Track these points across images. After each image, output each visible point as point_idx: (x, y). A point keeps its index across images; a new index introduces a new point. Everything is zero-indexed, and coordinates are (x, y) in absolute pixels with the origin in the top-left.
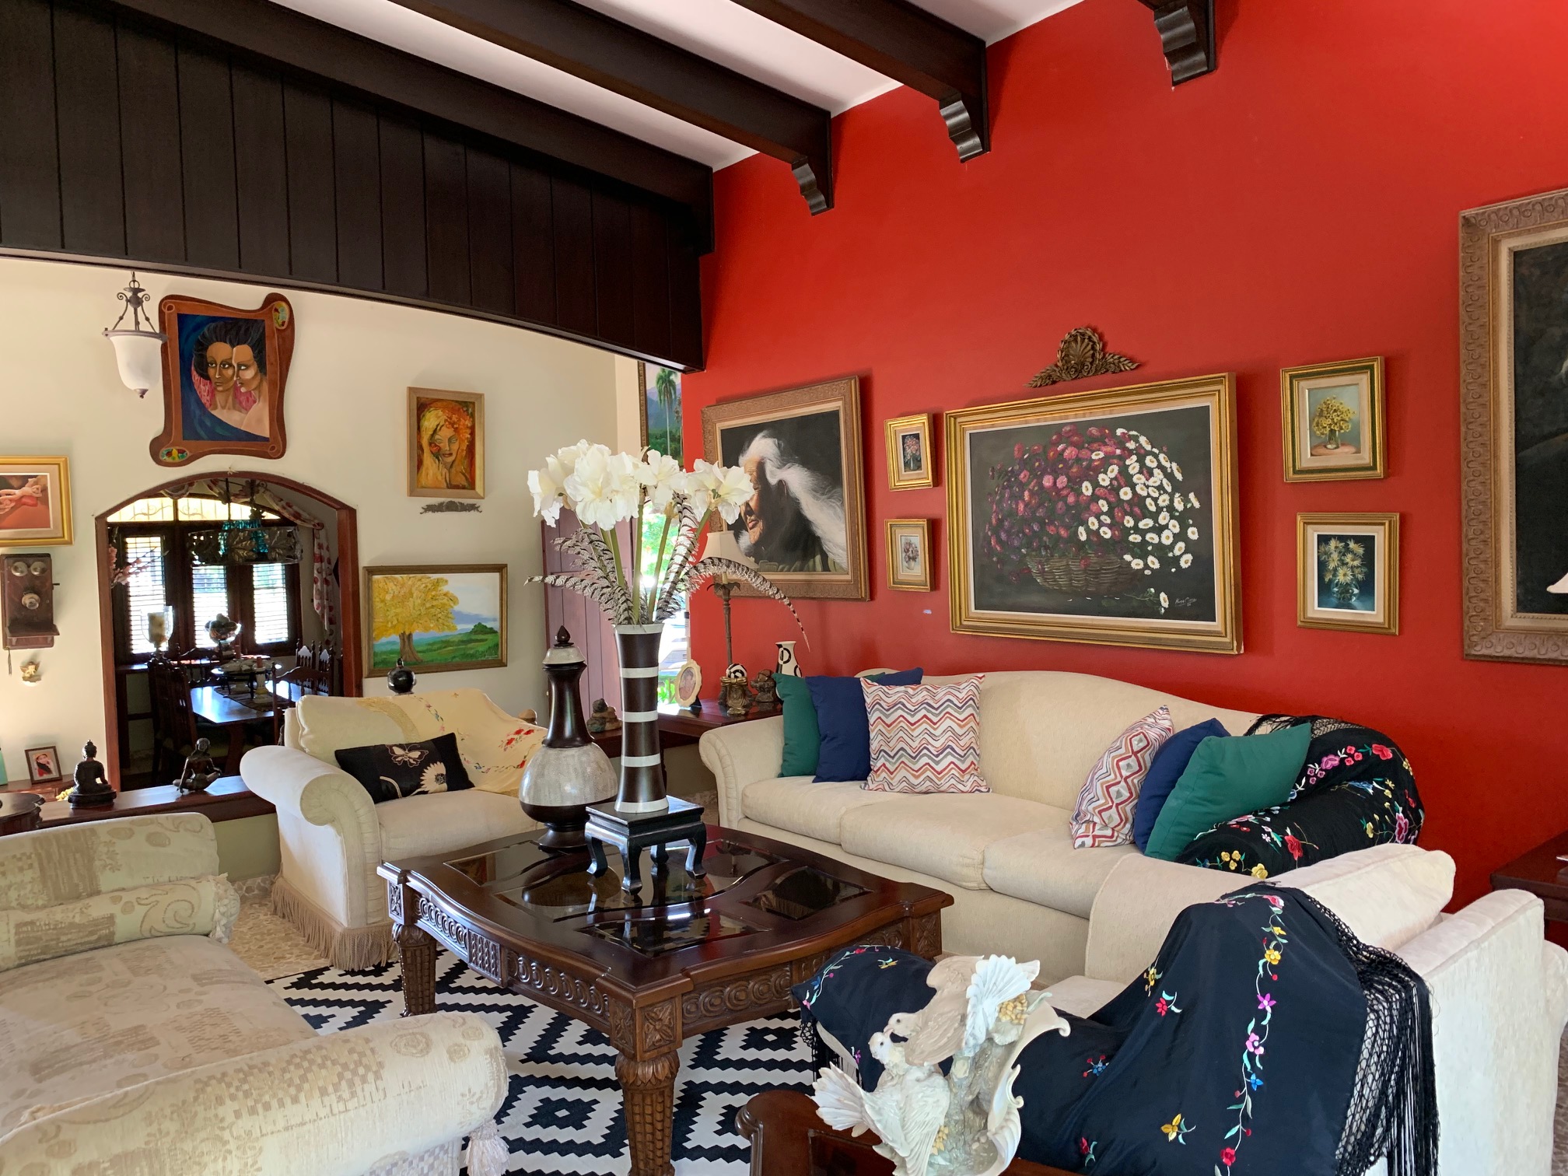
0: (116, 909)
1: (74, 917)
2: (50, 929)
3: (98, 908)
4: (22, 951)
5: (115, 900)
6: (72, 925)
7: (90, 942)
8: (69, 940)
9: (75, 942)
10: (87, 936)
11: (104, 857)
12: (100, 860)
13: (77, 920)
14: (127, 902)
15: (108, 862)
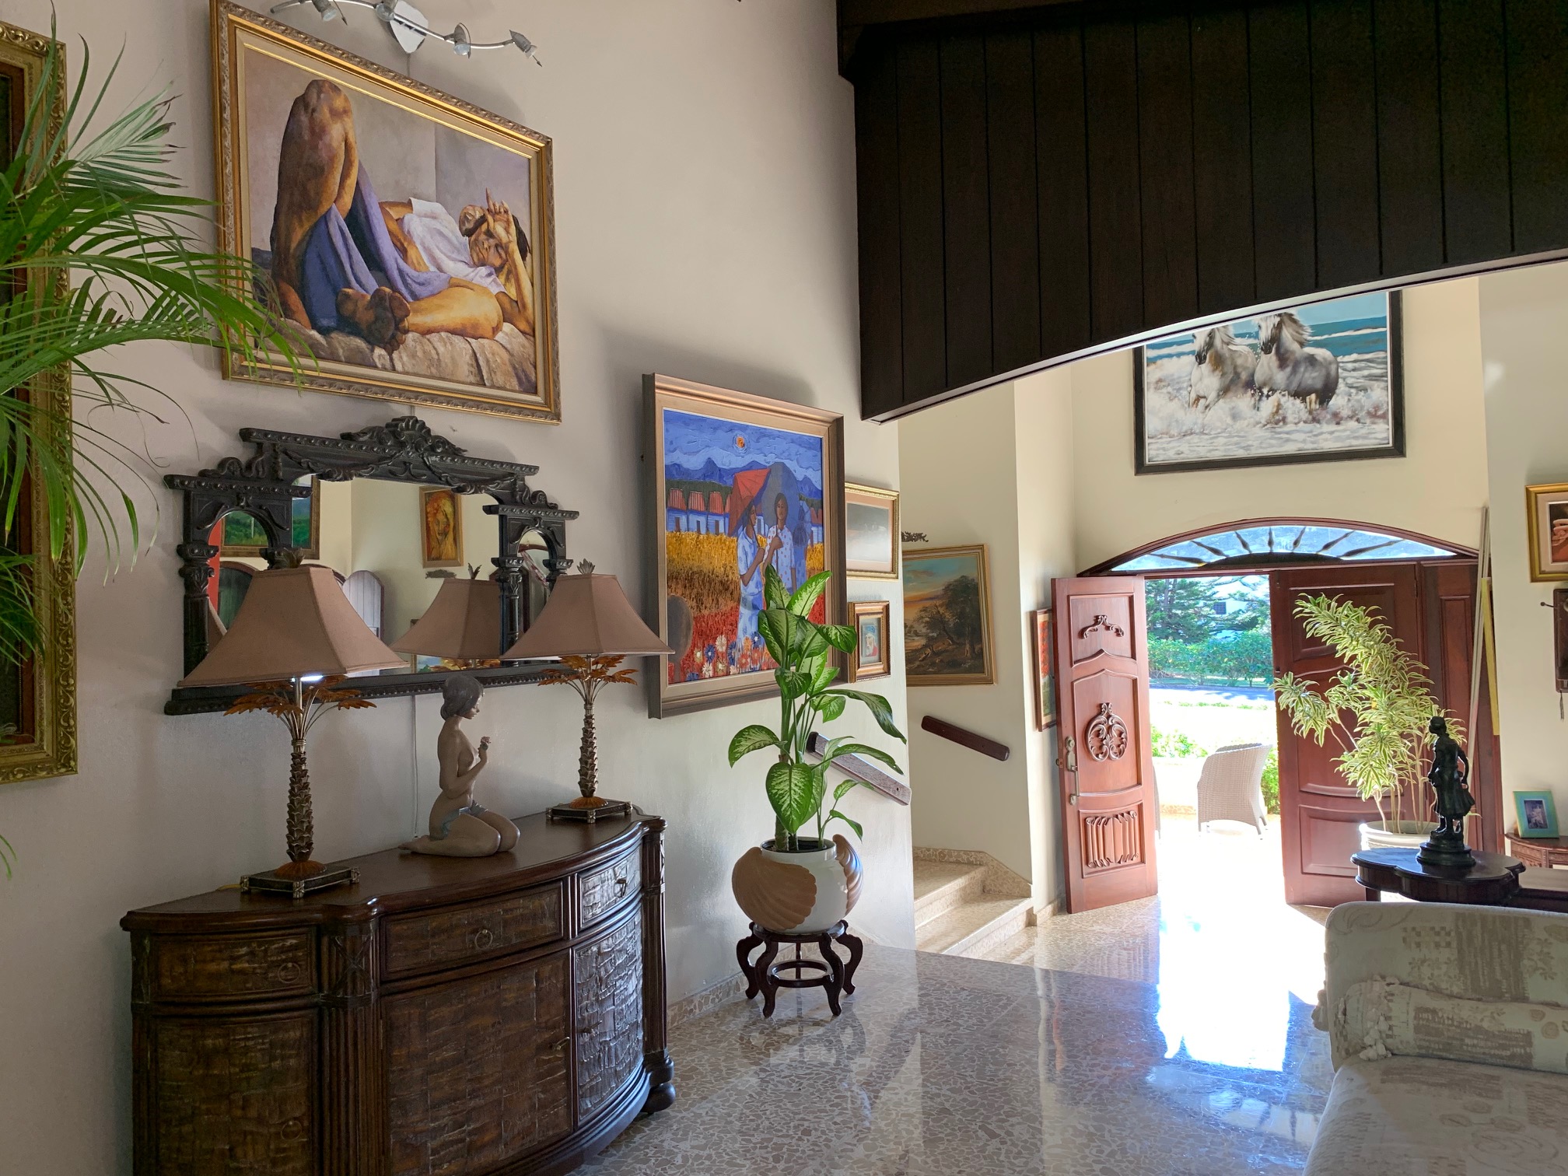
0: (1535, 1028)
1: (1482, 1020)
2: (1452, 1025)
3: (1514, 1019)
4: (1421, 1040)
5: (1537, 1016)
6: (1479, 1029)
7: (1502, 1057)
8: (1474, 1046)
9: (1482, 1051)
10: (1496, 1048)
11: (1535, 957)
12: (1529, 959)
13: (1486, 1025)
14: (1551, 1023)
15: (1540, 964)
